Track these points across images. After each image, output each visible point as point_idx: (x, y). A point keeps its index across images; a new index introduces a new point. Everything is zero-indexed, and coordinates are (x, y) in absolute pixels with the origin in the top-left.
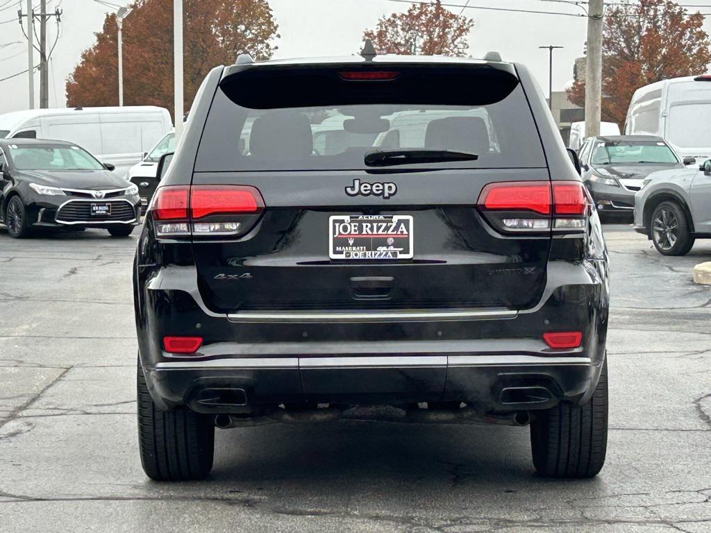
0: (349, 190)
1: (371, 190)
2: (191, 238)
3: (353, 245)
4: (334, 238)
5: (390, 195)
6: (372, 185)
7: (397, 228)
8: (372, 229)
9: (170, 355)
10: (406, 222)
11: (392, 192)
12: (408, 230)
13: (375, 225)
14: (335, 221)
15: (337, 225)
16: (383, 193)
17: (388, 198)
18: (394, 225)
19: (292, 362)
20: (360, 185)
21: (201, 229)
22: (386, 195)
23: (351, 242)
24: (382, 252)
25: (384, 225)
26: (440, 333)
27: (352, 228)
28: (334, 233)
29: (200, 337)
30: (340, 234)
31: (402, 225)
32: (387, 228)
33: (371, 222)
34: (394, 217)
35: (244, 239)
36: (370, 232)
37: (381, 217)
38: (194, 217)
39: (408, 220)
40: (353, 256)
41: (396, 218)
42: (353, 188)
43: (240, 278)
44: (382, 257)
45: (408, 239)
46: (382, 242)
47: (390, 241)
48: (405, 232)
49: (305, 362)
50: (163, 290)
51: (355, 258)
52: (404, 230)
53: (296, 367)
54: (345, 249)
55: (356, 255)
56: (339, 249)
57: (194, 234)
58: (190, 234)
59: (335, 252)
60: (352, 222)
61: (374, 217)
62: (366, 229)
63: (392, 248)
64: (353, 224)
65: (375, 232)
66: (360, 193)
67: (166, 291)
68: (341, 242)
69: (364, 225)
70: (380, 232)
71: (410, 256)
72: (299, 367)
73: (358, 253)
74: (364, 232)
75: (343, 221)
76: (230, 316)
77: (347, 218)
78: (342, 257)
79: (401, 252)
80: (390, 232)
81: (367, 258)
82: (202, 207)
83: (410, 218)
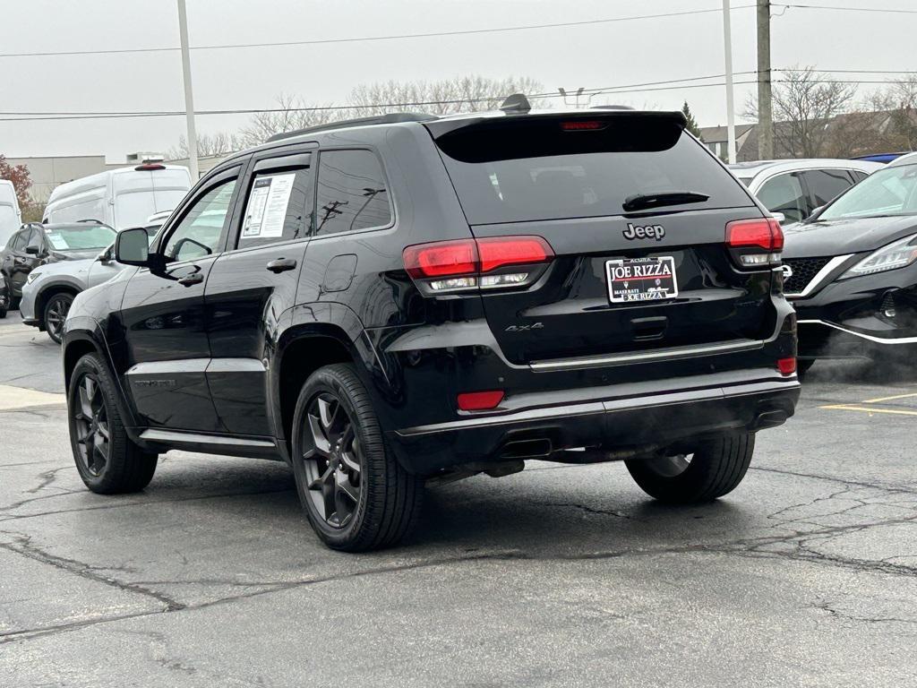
0: (626, 234)
1: (645, 233)
2: (480, 291)
3: (629, 288)
4: (613, 283)
5: (662, 237)
6: (644, 228)
7: (661, 269)
8: (642, 272)
9: (467, 413)
10: (668, 263)
11: (662, 234)
12: (671, 271)
13: (644, 267)
14: (611, 266)
15: (613, 269)
16: (655, 236)
17: (659, 240)
18: (659, 266)
19: (598, 407)
20: (635, 228)
21: (489, 282)
22: (658, 237)
23: (626, 285)
24: (653, 293)
25: (651, 266)
26: (712, 367)
27: (626, 271)
28: (612, 278)
29: (501, 390)
30: (616, 278)
31: (666, 266)
32: (654, 270)
33: (641, 264)
34: (659, 258)
35: (532, 289)
36: (640, 275)
37: (649, 260)
38: (484, 270)
39: (670, 261)
40: (630, 299)
41: (661, 259)
42: (630, 232)
43: (532, 329)
44: (654, 298)
45: (672, 278)
46: (651, 283)
47: (658, 282)
48: (669, 273)
49: (610, 405)
50: (445, 349)
51: (632, 300)
52: (668, 270)
53: (602, 411)
54: (623, 292)
55: (633, 297)
56: (616, 293)
57: (482, 287)
58: (477, 287)
59: (615, 296)
60: (625, 265)
61: (643, 260)
62: (637, 272)
63: (659, 289)
64: (626, 268)
65: (645, 275)
66: (636, 236)
67: (448, 350)
68: (618, 286)
69: (635, 267)
70: (649, 274)
71: (675, 295)
72: (606, 410)
73: (633, 296)
74: (636, 275)
75: (617, 266)
76: (533, 366)
77: (620, 262)
78: (621, 300)
79: (668, 293)
80: (656, 273)
81: (642, 299)
82: (491, 260)
83: (671, 258)
